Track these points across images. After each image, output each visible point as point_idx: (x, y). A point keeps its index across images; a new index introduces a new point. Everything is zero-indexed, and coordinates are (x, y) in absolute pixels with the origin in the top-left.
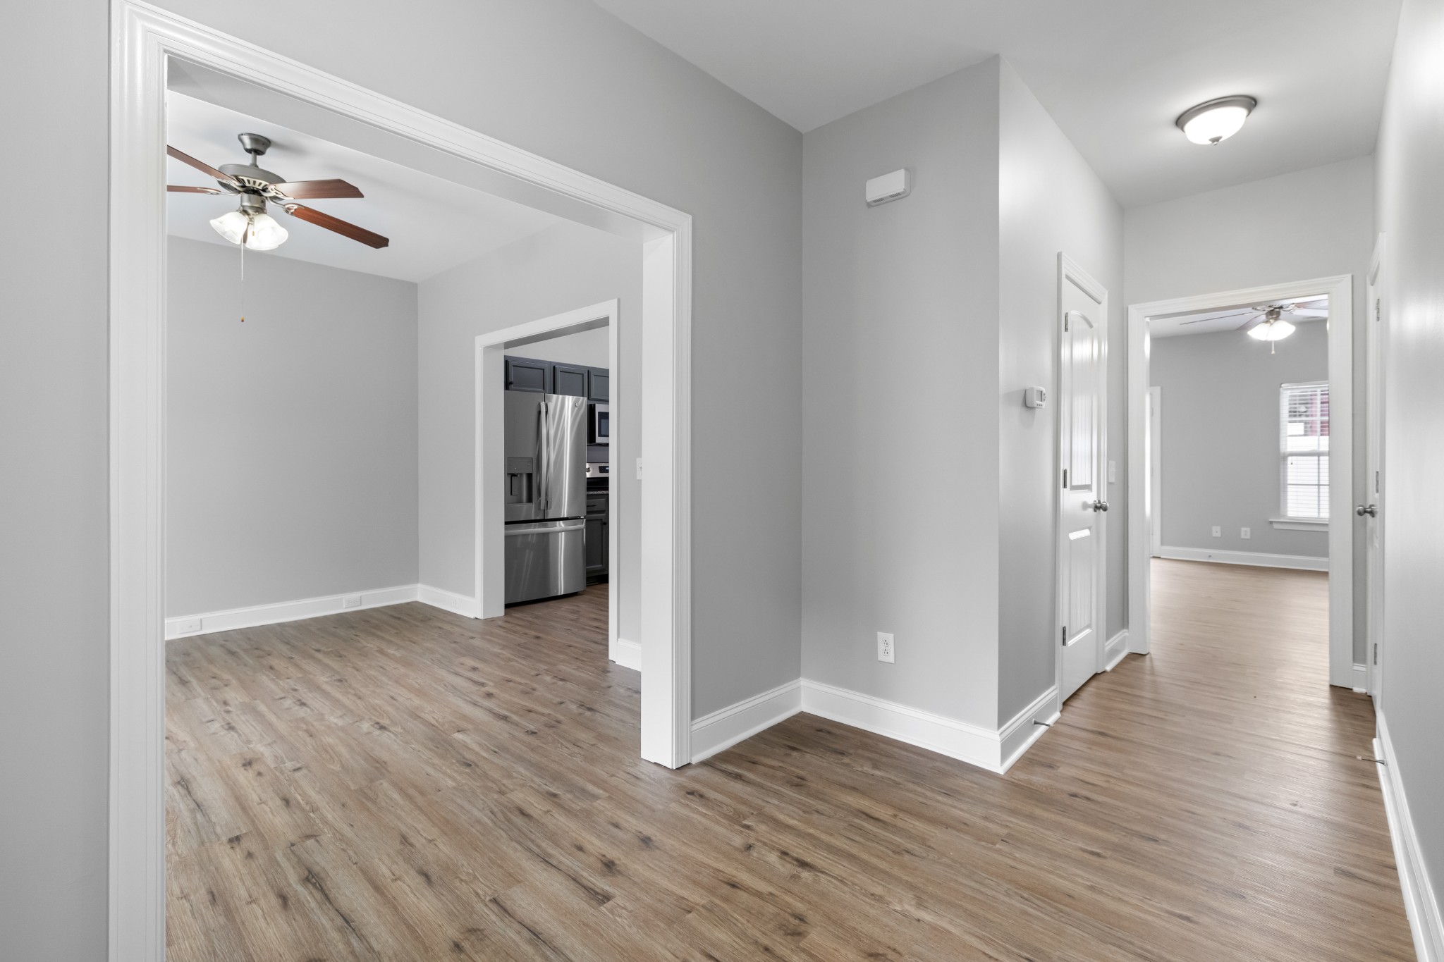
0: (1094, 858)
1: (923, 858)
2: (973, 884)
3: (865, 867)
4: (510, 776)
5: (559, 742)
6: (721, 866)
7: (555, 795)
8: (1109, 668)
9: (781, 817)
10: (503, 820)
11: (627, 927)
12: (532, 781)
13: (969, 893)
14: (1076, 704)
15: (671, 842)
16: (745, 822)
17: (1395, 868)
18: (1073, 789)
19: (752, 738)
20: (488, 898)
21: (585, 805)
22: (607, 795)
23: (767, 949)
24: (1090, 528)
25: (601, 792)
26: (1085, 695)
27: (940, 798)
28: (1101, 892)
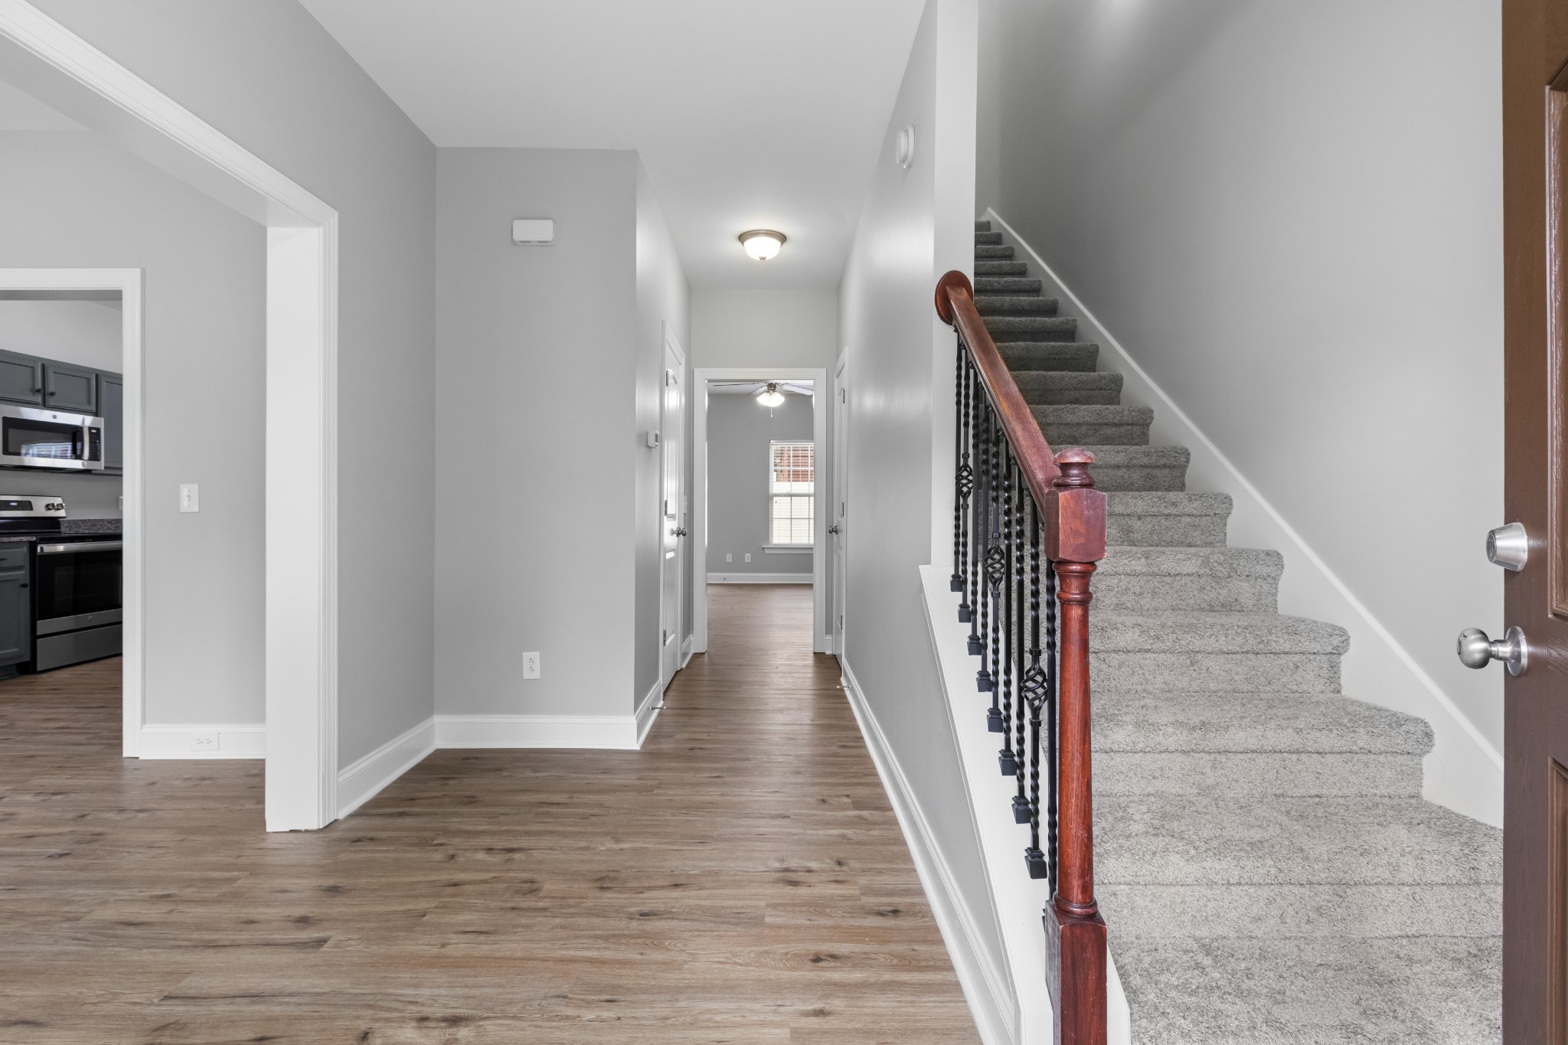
0: (717, 779)
1: (606, 815)
2: (648, 818)
3: (565, 835)
4: (69, 902)
5: (122, 852)
6: (434, 878)
7: (169, 896)
8: (684, 666)
9: (470, 828)
10: (104, 939)
11: (364, 949)
12: (115, 895)
13: (648, 823)
14: (670, 693)
15: (364, 880)
16: (435, 842)
17: (862, 738)
18: (689, 746)
19: (395, 782)
20: (156, 1001)
21: (225, 889)
22: (248, 873)
23: (513, 909)
24: (674, 550)
25: (235, 873)
26: (674, 686)
27: (600, 776)
28: (728, 795)
